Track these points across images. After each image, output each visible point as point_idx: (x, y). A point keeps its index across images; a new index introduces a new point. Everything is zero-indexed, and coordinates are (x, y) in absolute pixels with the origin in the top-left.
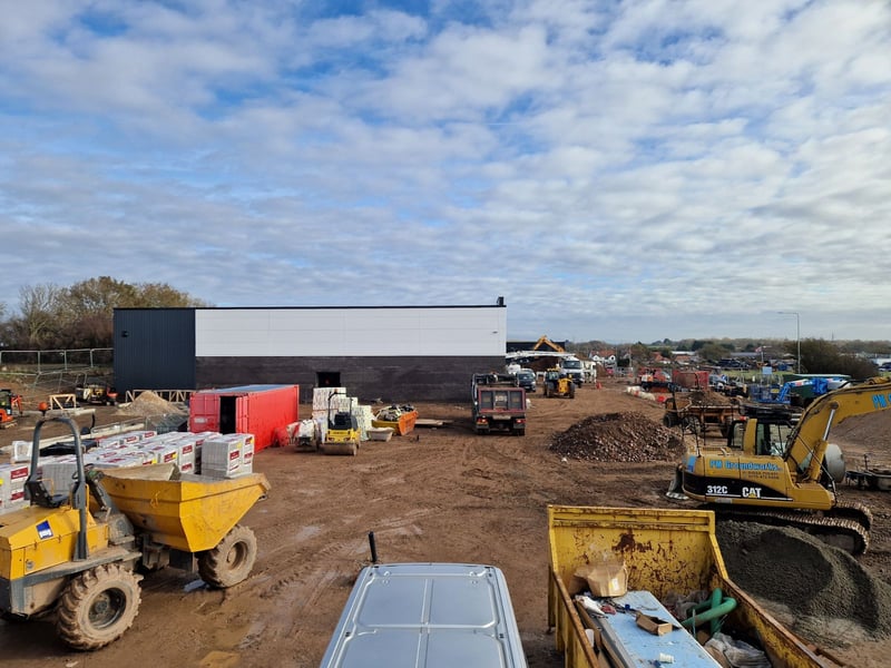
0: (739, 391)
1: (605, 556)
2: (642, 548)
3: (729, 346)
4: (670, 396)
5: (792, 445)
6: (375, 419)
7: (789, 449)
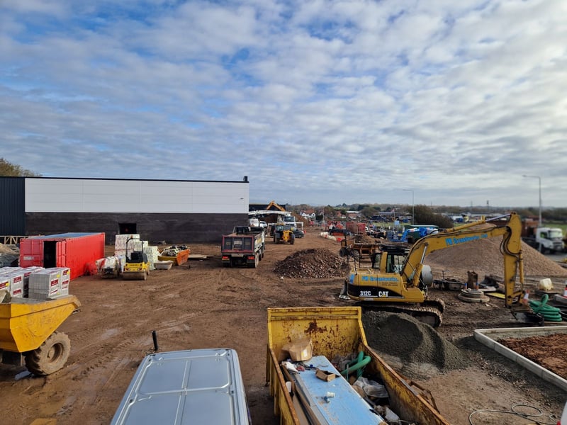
0: (381, 235)
1: (300, 336)
2: (321, 331)
3: (377, 208)
4: (343, 238)
5: (405, 267)
6: (160, 255)
7: (403, 269)
